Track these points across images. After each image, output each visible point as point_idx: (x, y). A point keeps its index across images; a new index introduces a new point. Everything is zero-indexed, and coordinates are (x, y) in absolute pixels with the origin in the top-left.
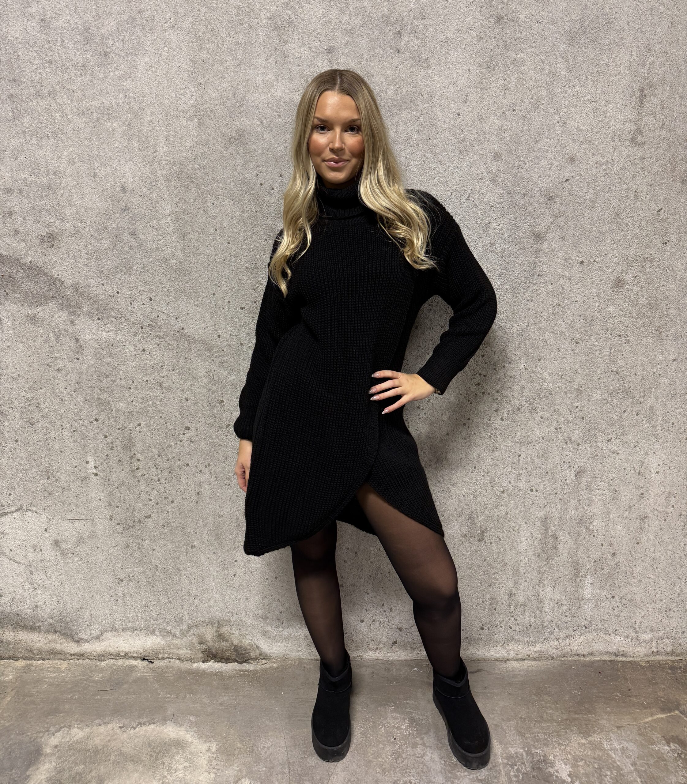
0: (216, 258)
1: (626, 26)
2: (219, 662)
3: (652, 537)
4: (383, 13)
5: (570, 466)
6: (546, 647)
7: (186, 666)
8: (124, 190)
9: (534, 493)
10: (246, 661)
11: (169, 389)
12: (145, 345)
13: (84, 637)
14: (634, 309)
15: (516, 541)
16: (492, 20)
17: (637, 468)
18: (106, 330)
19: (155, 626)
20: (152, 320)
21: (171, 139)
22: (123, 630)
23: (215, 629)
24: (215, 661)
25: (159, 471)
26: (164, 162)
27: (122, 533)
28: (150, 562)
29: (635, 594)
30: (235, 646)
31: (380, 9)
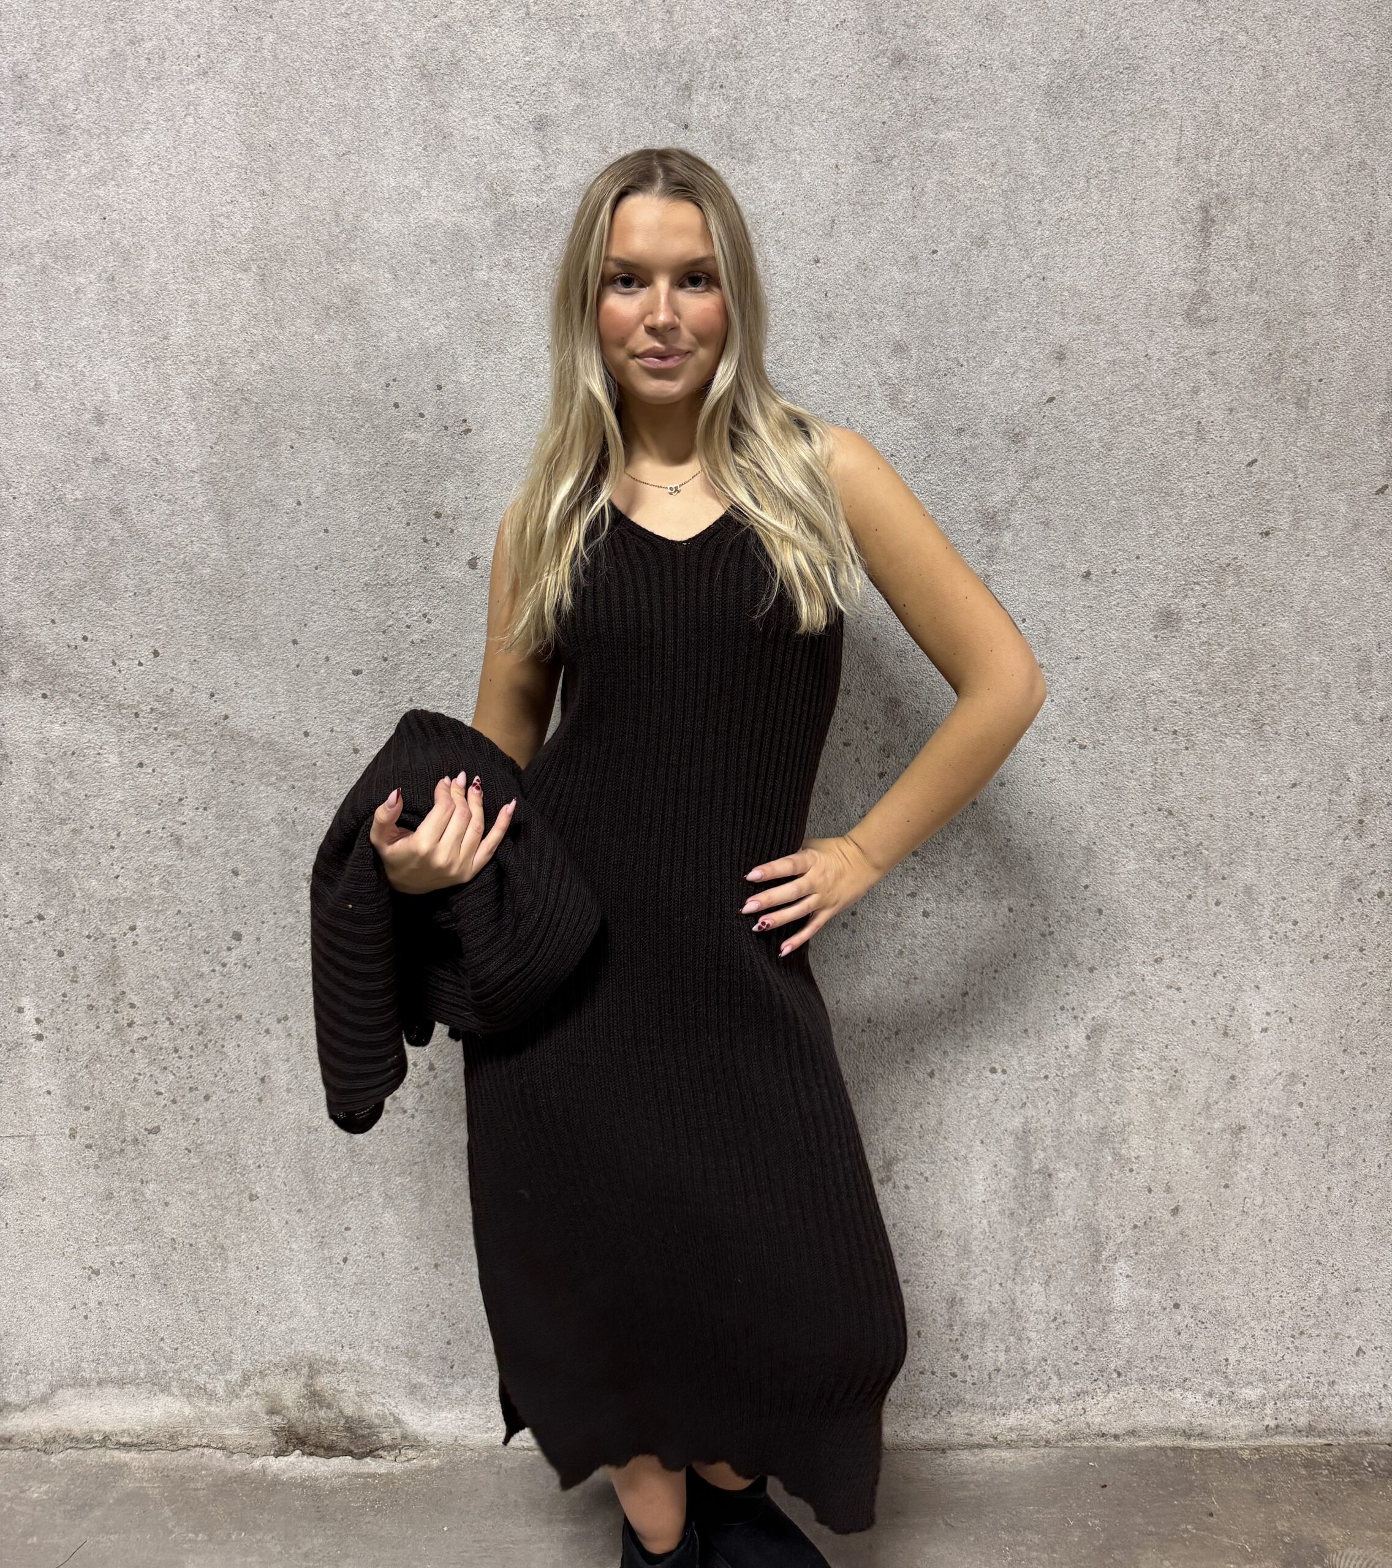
0: (299, 564)
1: (1169, 73)
2: (311, 1454)
3: (1257, 1173)
4: (652, 45)
5: (1075, 1018)
6: (1033, 1418)
7: (240, 1464)
8: (99, 418)
9: (999, 1076)
10: (371, 1453)
11: (196, 851)
12: (144, 752)
13: (13, 1398)
14: (1202, 675)
15: (962, 1183)
16: (885, 61)
17: (1220, 1021)
18: (61, 720)
19: (171, 1375)
20: (158, 698)
21: (201, 310)
22: (100, 1383)
23: (303, 1380)
24: (303, 1454)
25: (177, 1031)
26: (185, 359)
27: (97, 1167)
28: (159, 1232)
29: (1223, 1298)
30: (348, 1419)
31: (646, 37)
